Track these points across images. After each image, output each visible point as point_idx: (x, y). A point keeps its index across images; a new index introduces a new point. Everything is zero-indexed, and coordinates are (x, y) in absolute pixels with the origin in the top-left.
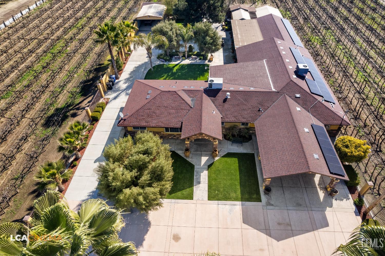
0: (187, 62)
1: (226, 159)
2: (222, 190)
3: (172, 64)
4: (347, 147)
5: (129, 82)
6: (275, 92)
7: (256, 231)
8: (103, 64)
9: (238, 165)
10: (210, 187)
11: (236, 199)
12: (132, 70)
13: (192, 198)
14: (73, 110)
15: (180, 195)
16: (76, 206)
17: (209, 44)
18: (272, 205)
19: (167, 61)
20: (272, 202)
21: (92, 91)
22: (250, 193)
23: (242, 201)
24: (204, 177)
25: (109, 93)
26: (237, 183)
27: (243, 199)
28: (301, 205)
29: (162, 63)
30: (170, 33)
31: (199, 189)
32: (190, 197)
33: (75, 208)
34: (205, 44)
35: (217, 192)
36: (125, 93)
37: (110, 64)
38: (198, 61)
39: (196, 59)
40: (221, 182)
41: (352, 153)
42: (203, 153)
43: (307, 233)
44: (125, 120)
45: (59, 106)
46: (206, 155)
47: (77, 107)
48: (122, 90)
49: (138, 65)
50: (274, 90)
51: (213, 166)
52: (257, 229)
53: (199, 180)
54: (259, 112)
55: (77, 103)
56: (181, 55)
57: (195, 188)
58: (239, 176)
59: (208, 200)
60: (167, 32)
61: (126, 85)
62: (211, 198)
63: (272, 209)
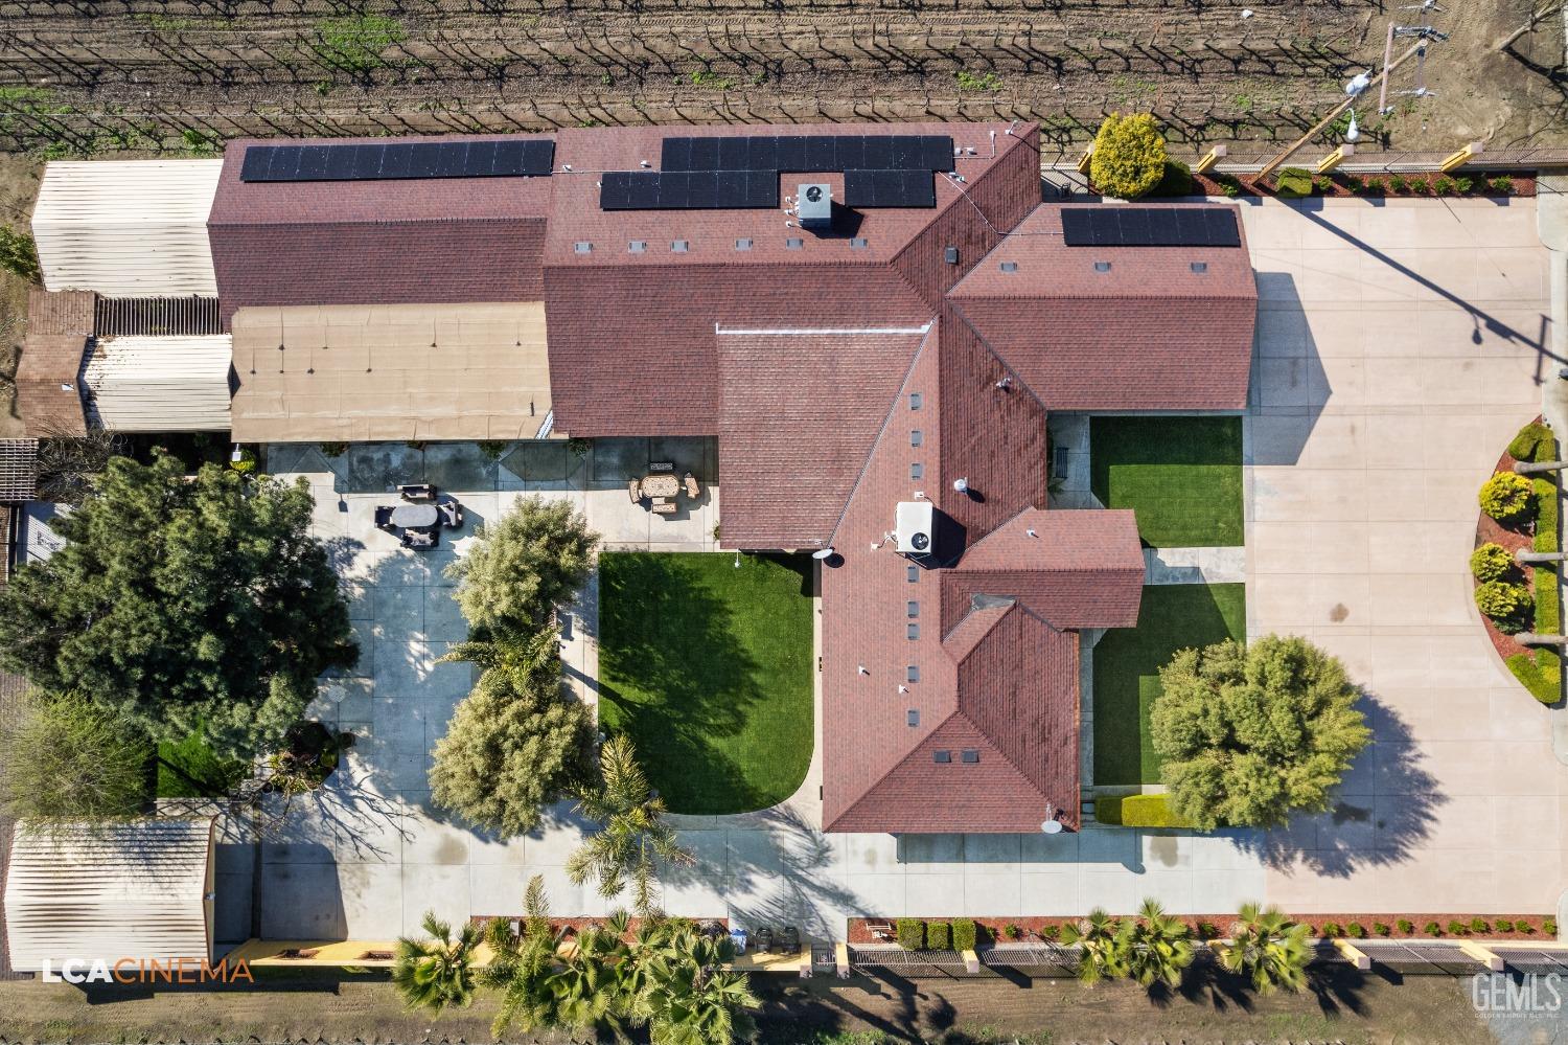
1: (1113, 498)
9: (1131, 467)
10: (1207, 542)
11: (1238, 477)
13: (1241, 586)
15: (1234, 617)
16: (1277, 872)
21: (805, 1002)
22: (1220, 441)
23: (1241, 464)
24: (1177, 558)
26: (1192, 471)
27: (1238, 461)
31: (1213, 570)
32: (1237, 591)
33: (1284, 873)
35: (1221, 525)
36: (811, 870)
47: (898, 1024)
48: (794, 887)
52: (1308, 434)
53: (1190, 571)
54: (1010, 392)
57: (1211, 580)
59: (1242, 544)
62: (1236, 537)
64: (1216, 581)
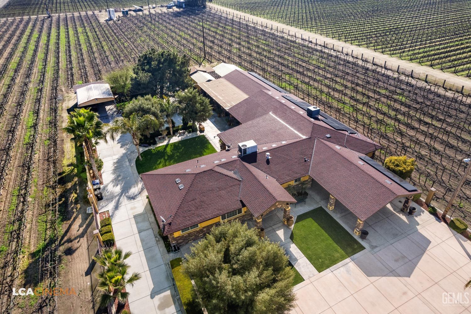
0: (175, 139)
1: (300, 223)
2: (323, 255)
3: (160, 147)
4: (397, 165)
5: (120, 182)
6: (306, 139)
7: (384, 278)
8: (64, 172)
9: (316, 224)
10: (310, 258)
11: (343, 258)
12: (113, 168)
13: (302, 280)
14: (63, 244)
17: (200, 112)
18: (376, 247)
19: (152, 145)
20: (374, 244)
21: (75, 210)
22: (350, 246)
23: (349, 257)
24: (295, 251)
25: (101, 204)
26: (330, 241)
27: (349, 255)
28: (397, 235)
29: (147, 149)
30: (153, 109)
31: (301, 266)
32: (299, 279)
34: (196, 113)
35: (320, 260)
36: (125, 197)
37: (73, 169)
38: (188, 135)
39: (184, 133)
40: (317, 248)
41: (405, 169)
42: (274, 227)
43: (422, 256)
44: (170, 224)
45: (33, 249)
46: (279, 229)
47: (66, 238)
48: (118, 195)
49: (117, 160)
50: (304, 137)
51: (295, 236)
52: (385, 276)
53: (294, 258)
54: (306, 162)
55: (63, 233)
56: (165, 134)
57: (297, 267)
58: (327, 234)
59: (320, 272)
60: (150, 109)
61: (119, 187)
62: (319, 269)
63: (379, 251)
64: (297, 268)
